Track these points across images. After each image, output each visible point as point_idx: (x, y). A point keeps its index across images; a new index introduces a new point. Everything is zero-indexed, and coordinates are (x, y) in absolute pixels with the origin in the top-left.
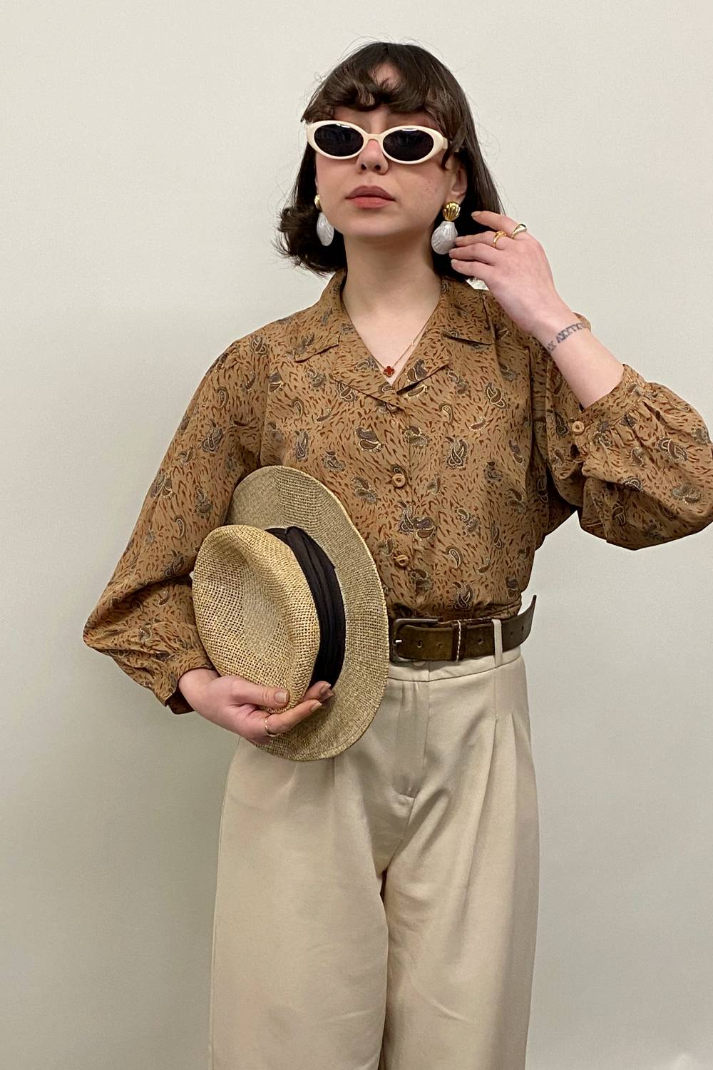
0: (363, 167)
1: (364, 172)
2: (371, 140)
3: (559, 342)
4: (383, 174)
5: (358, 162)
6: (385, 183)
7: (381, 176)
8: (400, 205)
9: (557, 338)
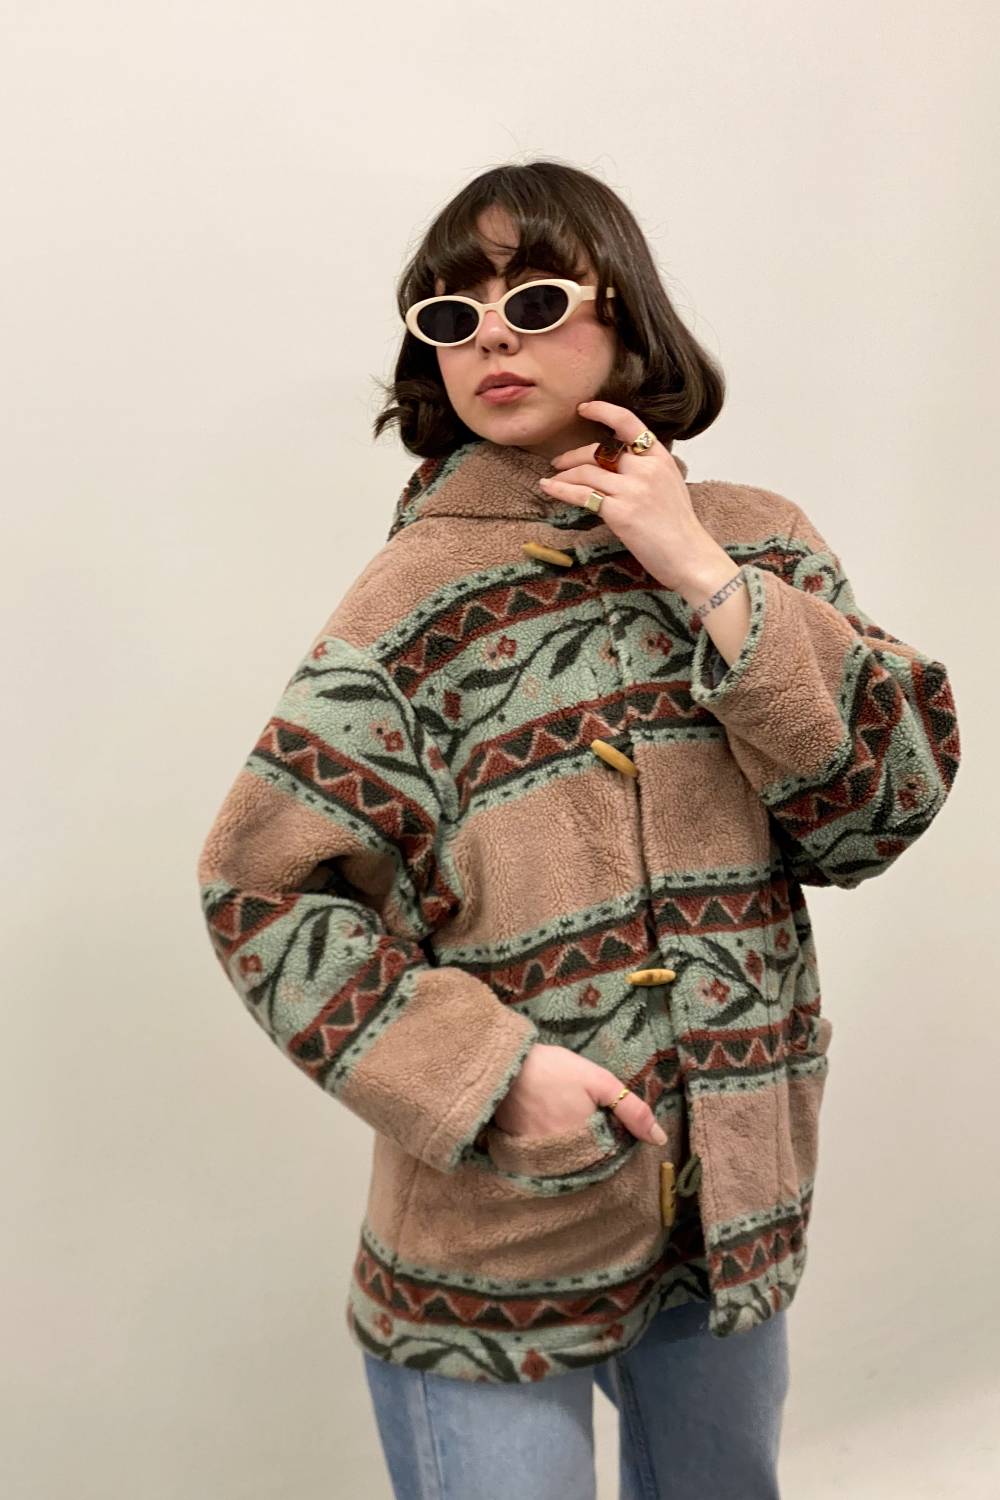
0: (485, 350)
1: (486, 354)
2: (487, 312)
3: (714, 607)
4: (513, 354)
5: (477, 344)
6: (519, 365)
7: (513, 358)
8: (545, 390)
9: (712, 602)
